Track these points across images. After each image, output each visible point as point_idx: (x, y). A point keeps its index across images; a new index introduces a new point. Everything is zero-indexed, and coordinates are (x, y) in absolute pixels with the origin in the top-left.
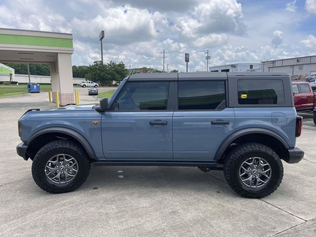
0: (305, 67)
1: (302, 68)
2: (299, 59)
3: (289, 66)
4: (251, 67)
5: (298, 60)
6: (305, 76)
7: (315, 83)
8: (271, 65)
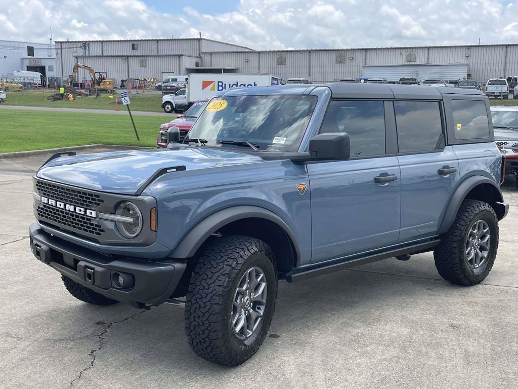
0: (150, 62)
1: (146, 64)
2: (136, 43)
3: (119, 56)
4: (31, 51)
5: (133, 45)
6: (153, 82)
7: (185, 97)
8: (80, 52)
